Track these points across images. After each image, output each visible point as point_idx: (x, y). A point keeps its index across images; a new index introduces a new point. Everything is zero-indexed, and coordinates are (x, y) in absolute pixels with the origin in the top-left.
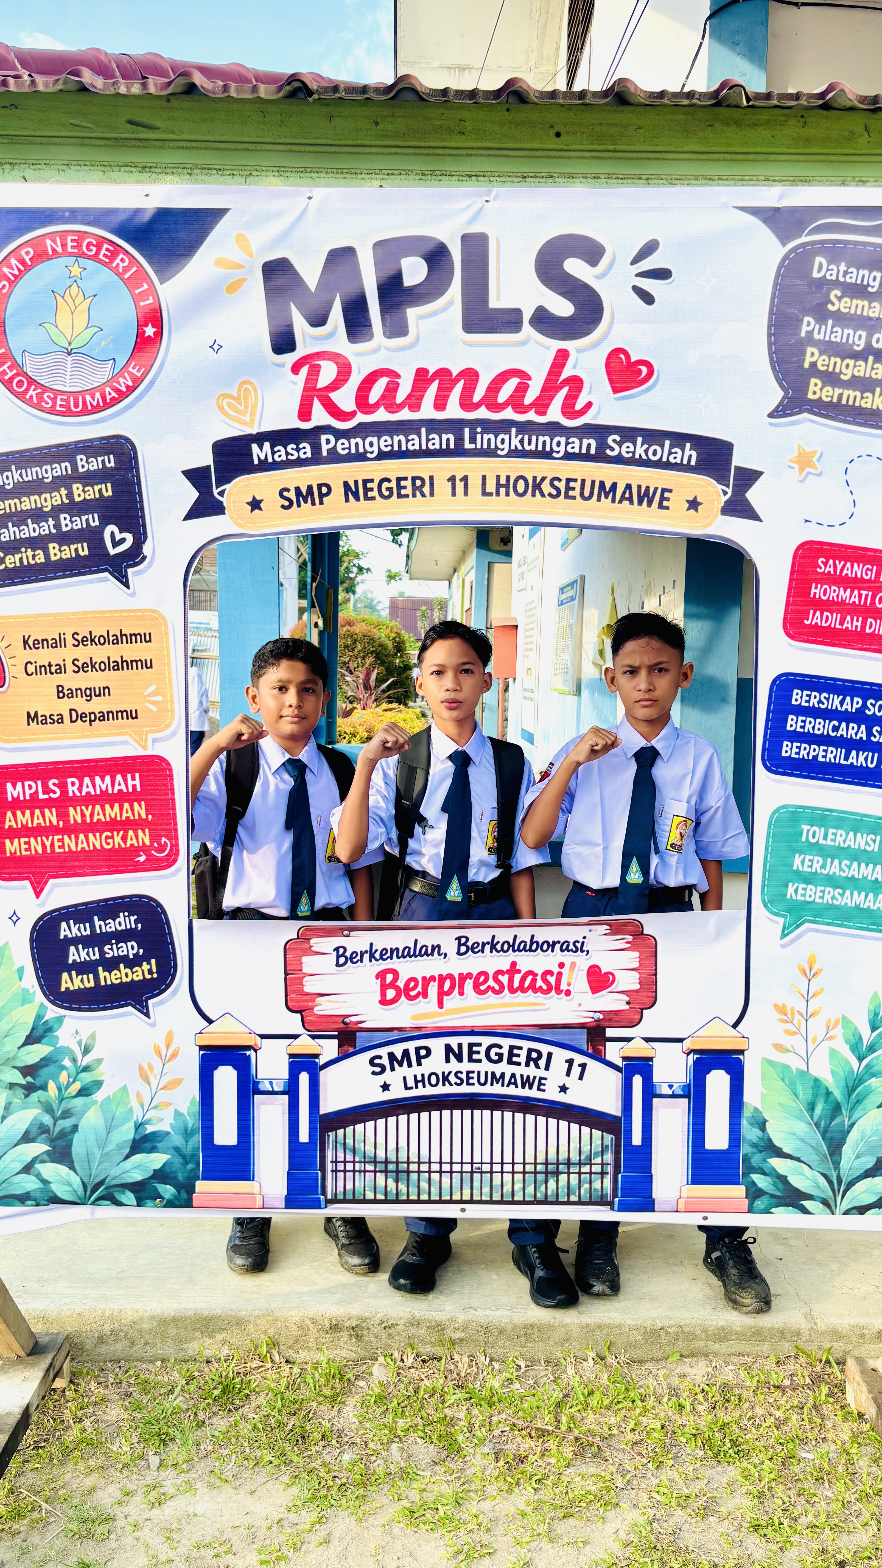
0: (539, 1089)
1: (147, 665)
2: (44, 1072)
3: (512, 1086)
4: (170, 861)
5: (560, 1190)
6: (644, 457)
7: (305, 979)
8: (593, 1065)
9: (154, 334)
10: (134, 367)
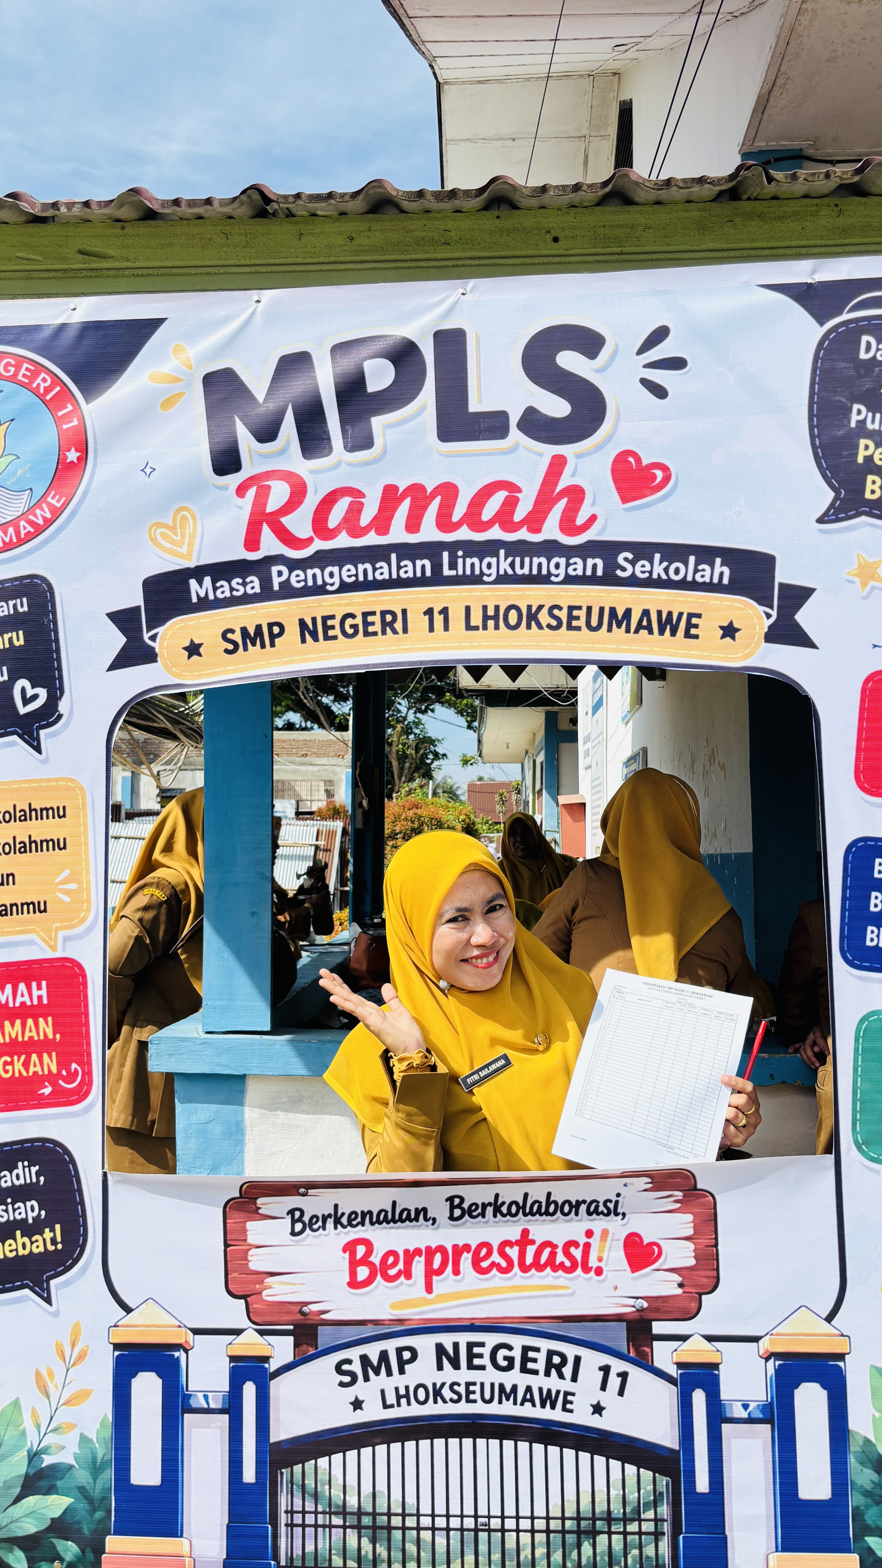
0: (564, 1409)
1: (60, 845)
3: (528, 1405)
4: (80, 1095)
5: (598, 1558)
6: (664, 577)
7: (250, 1253)
8: (636, 1374)
9: (79, 458)
10: (53, 498)
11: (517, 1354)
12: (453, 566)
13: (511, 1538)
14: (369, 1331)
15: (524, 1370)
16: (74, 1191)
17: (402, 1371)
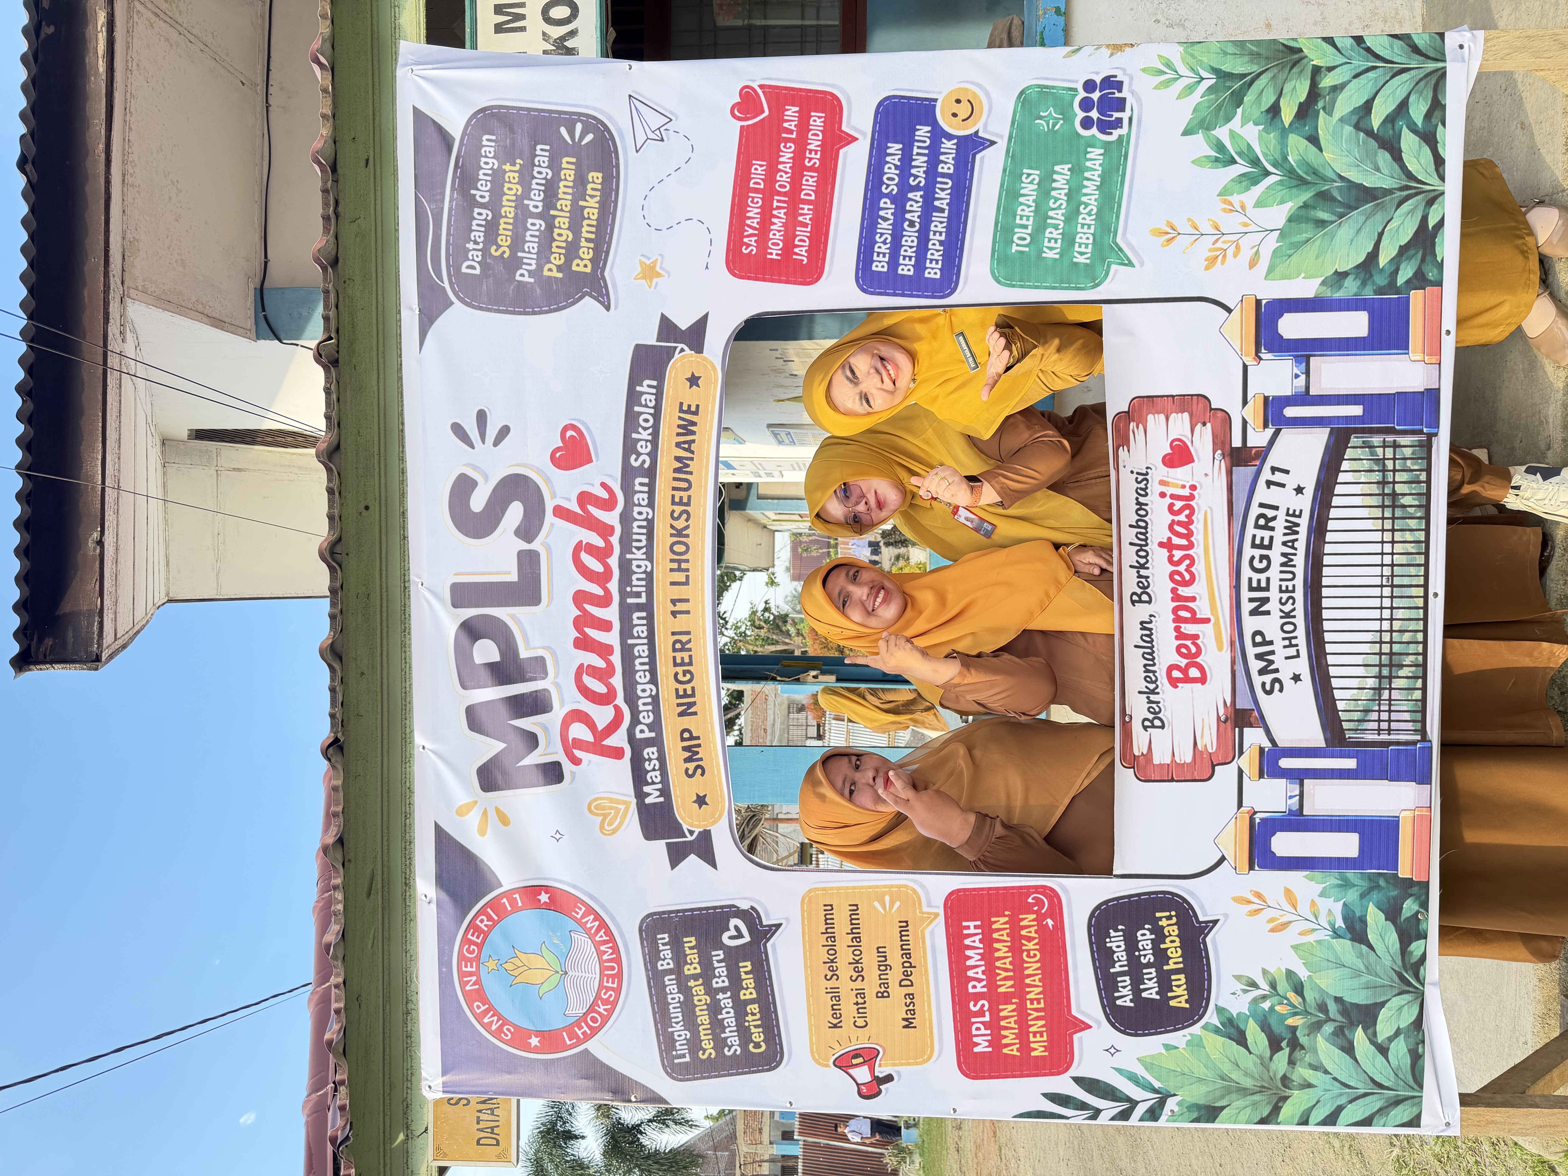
0: (1300, 516)
1: (855, 909)
2: (1277, 1029)
3: (1296, 545)
4: (1053, 895)
5: (1414, 492)
6: (650, 431)
7: (1178, 761)
8: (1272, 460)
9: (546, 893)
10: (578, 913)
11: (1257, 553)
12: (638, 595)
13: (1398, 559)
14: (1239, 667)
15: (1269, 547)
16: (1130, 902)
17: (1271, 643)
